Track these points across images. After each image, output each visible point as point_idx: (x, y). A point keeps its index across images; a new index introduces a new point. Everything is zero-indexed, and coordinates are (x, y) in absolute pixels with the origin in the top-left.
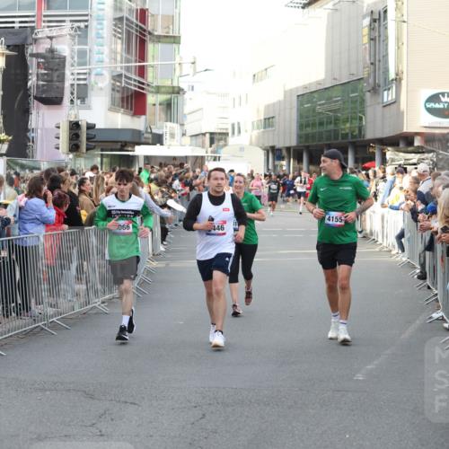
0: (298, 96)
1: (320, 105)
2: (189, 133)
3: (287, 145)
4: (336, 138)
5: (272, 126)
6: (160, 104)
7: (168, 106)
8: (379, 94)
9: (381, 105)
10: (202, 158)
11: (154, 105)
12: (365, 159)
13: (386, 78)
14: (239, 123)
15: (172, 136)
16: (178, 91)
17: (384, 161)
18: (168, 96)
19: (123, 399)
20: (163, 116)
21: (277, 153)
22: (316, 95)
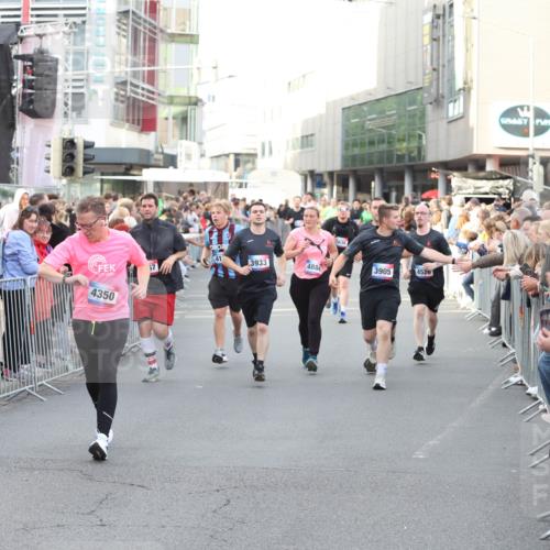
0: (343, 109)
1: (370, 120)
2: (208, 154)
3: (330, 169)
4: (390, 161)
5: (312, 146)
6: (174, 118)
7: (184, 119)
8: (442, 107)
9: (445, 121)
10: (225, 184)
11: (167, 119)
12: (425, 187)
13: (452, 87)
14: (270, 143)
15: (189, 157)
16: (196, 102)
17: (449, 189)
18: (184, 108)
19: (129, 481)
20: (177, 132)
21: (318, 179)
22: (365, 108)
